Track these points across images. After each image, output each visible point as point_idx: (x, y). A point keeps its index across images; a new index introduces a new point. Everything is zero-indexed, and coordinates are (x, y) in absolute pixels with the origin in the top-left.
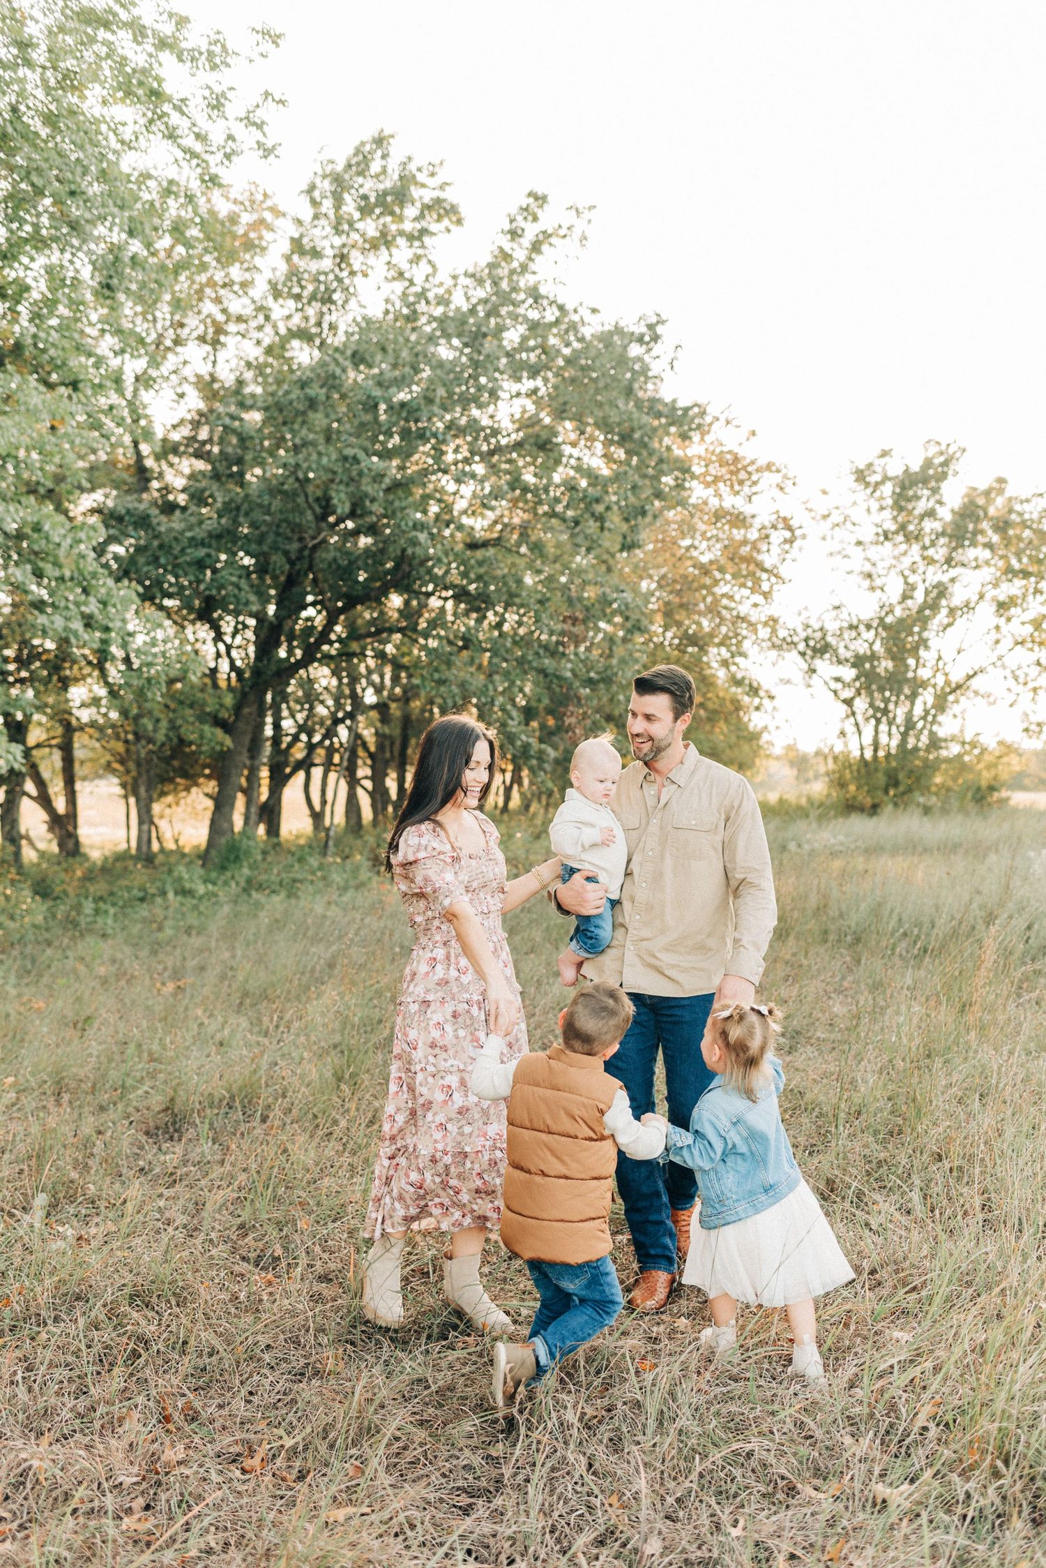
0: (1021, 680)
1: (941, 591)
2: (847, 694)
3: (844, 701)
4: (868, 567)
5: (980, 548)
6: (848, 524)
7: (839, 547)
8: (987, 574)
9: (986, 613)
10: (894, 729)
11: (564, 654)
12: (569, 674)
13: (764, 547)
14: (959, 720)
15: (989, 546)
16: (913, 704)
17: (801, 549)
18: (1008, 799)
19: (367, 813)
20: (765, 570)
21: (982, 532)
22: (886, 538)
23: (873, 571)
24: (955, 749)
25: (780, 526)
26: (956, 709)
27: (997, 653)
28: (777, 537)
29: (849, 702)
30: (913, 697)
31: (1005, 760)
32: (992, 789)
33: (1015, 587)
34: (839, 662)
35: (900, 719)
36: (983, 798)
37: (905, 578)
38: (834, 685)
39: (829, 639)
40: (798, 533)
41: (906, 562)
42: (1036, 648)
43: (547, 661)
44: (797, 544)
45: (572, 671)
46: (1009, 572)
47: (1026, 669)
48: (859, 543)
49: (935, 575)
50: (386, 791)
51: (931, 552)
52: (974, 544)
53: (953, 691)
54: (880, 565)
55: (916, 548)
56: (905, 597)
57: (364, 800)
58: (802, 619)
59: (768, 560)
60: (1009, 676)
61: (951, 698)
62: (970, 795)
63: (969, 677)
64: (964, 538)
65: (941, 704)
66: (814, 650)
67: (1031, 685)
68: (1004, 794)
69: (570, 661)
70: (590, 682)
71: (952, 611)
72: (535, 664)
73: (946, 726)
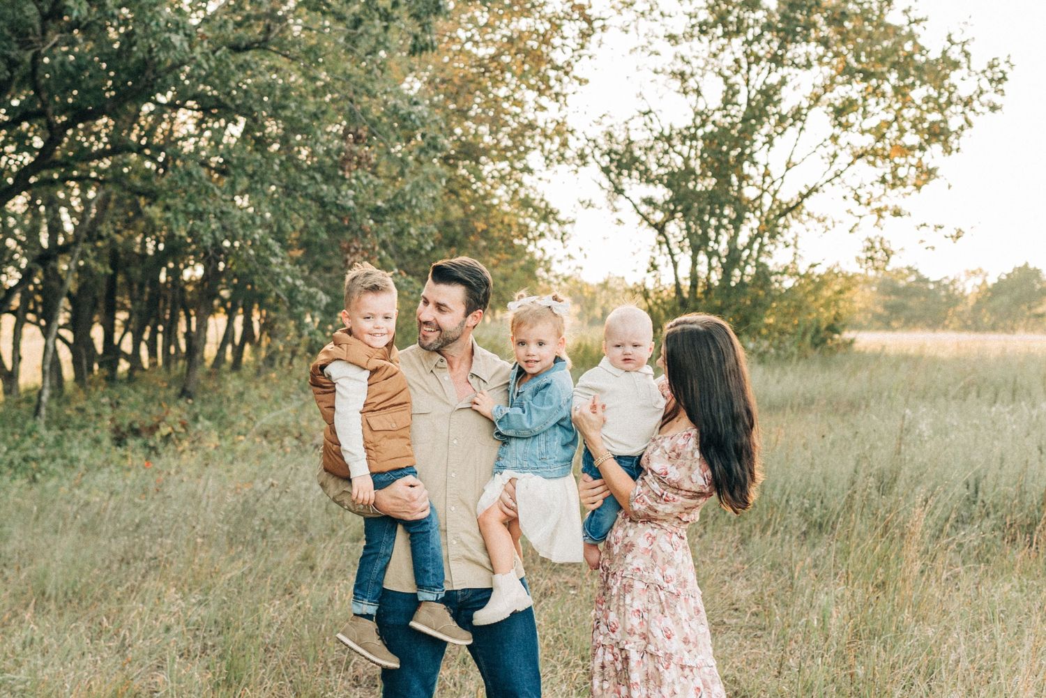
0: (863, 200)
1: (769, 94)
2: (658, 216)
3: (656, 226)
4: (679, 66)
5: (813, 44)
6: (656, 14)
7: (644, 42)
8: (819, 74)
9: (819, 120)
10: (715, 261)
11: (343, 178)
12: (351, 203)
13: (557, 41)
14: (791, 249)
15: (824, 42)
16: (737, 229)
17: (600, 43)
18: (852, 342)
19: (68, 372)
20: (556, 68)
21: (814, 25)
22: (703, 32)
23: (688, 70)
24: (788, 283)
25: (576, 16)
26: (788, 236)
27: (835, 168)
28: (571, 29)
29: (660, 228)
30: (737, 222)
31: (847, 295)
32: (832, 329)
33: (855, 89)
34: (649, 181)
35: (723, 248)
36: (824, 341)
37: (726, 79)
38: (644, 209)
39: (637, 153)
40: (597, 24)
41: (727, 59)
42: (879, 162)
43: (325, 187)
44: (594, 39)
45: (355, 198)
46: (848, 72)
47: (869, 188)
48: (671, 37)
49: (761, 76)
50: (90, 343)
51: (755, 47)
52: (807, 40)
53: (783, 214)
54: (695, 63)
55: (737, 42)
56: (727, 102)
57: (65, 355)
58: (604, 128)
59: (559, 57)
60: (851, 195)
61: (782, 221)
62: (808, 338)
63: (803, 197)
64: (796, 33)
65: (770, 228)
66: (620, 166)
67: (875, 205)
68: (847, 335)
69: (351, 186)
70: (377, 213)
71: (782, 119)
72: (310, 191)
73: (777, 258)
